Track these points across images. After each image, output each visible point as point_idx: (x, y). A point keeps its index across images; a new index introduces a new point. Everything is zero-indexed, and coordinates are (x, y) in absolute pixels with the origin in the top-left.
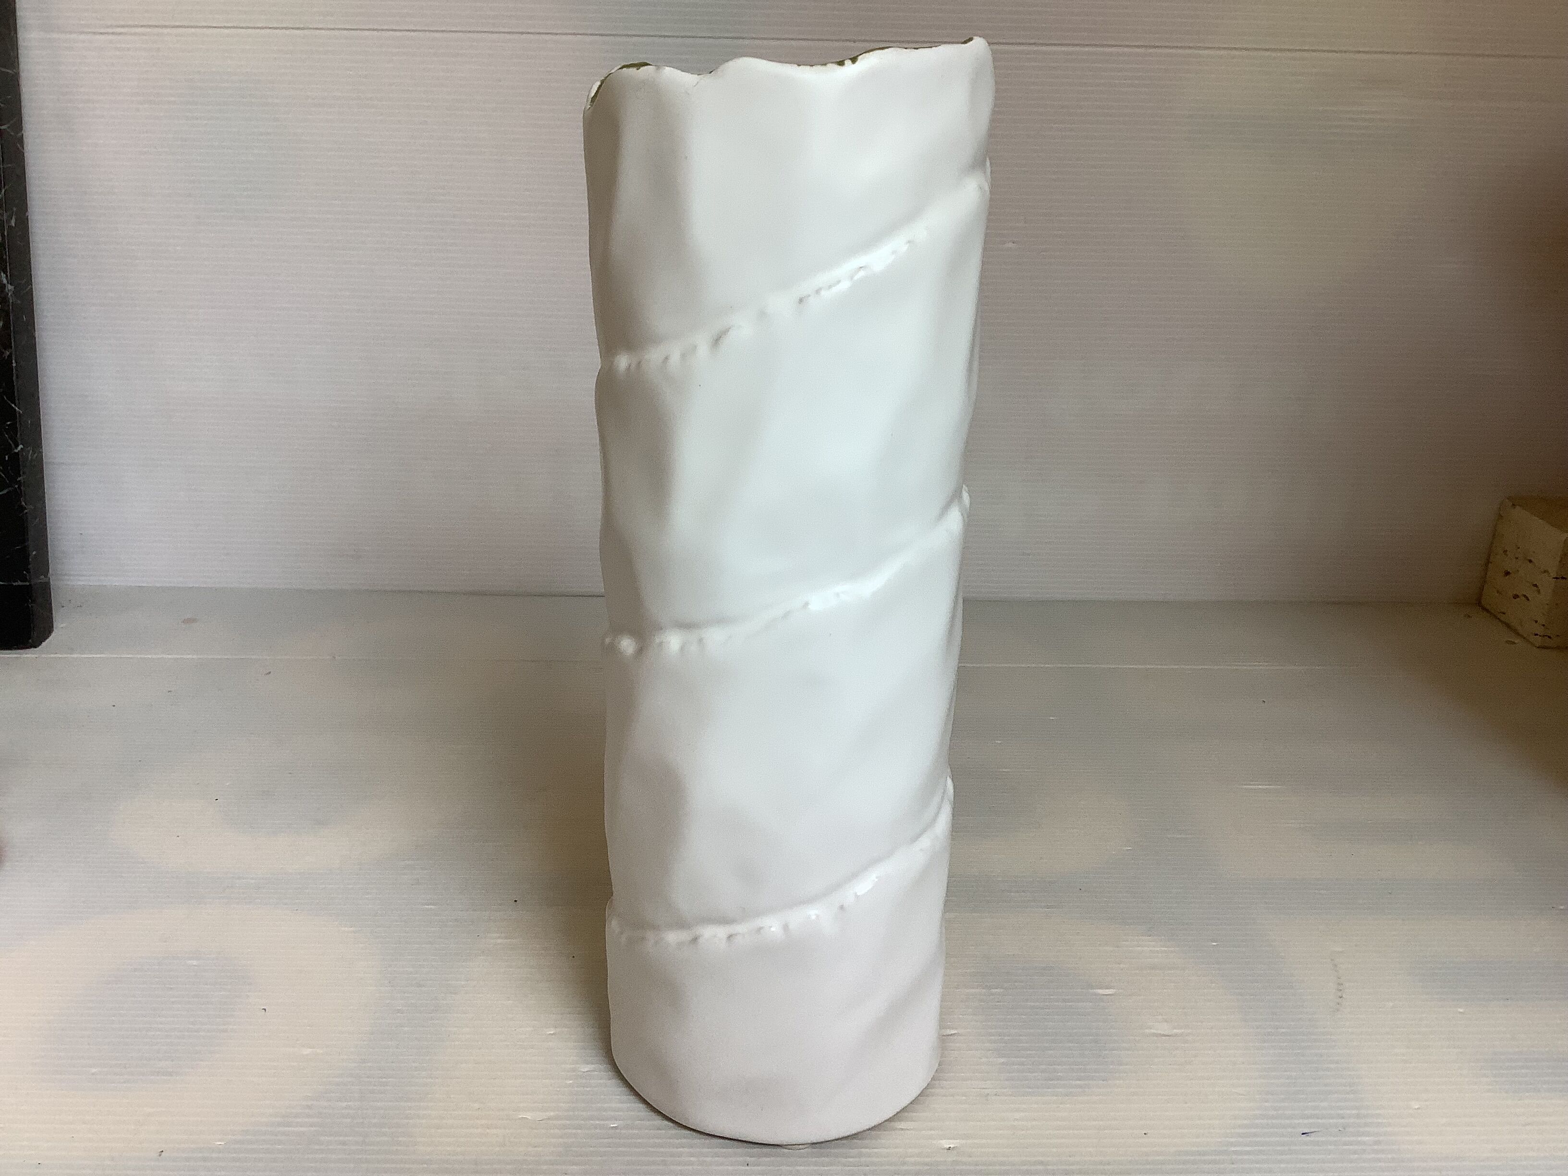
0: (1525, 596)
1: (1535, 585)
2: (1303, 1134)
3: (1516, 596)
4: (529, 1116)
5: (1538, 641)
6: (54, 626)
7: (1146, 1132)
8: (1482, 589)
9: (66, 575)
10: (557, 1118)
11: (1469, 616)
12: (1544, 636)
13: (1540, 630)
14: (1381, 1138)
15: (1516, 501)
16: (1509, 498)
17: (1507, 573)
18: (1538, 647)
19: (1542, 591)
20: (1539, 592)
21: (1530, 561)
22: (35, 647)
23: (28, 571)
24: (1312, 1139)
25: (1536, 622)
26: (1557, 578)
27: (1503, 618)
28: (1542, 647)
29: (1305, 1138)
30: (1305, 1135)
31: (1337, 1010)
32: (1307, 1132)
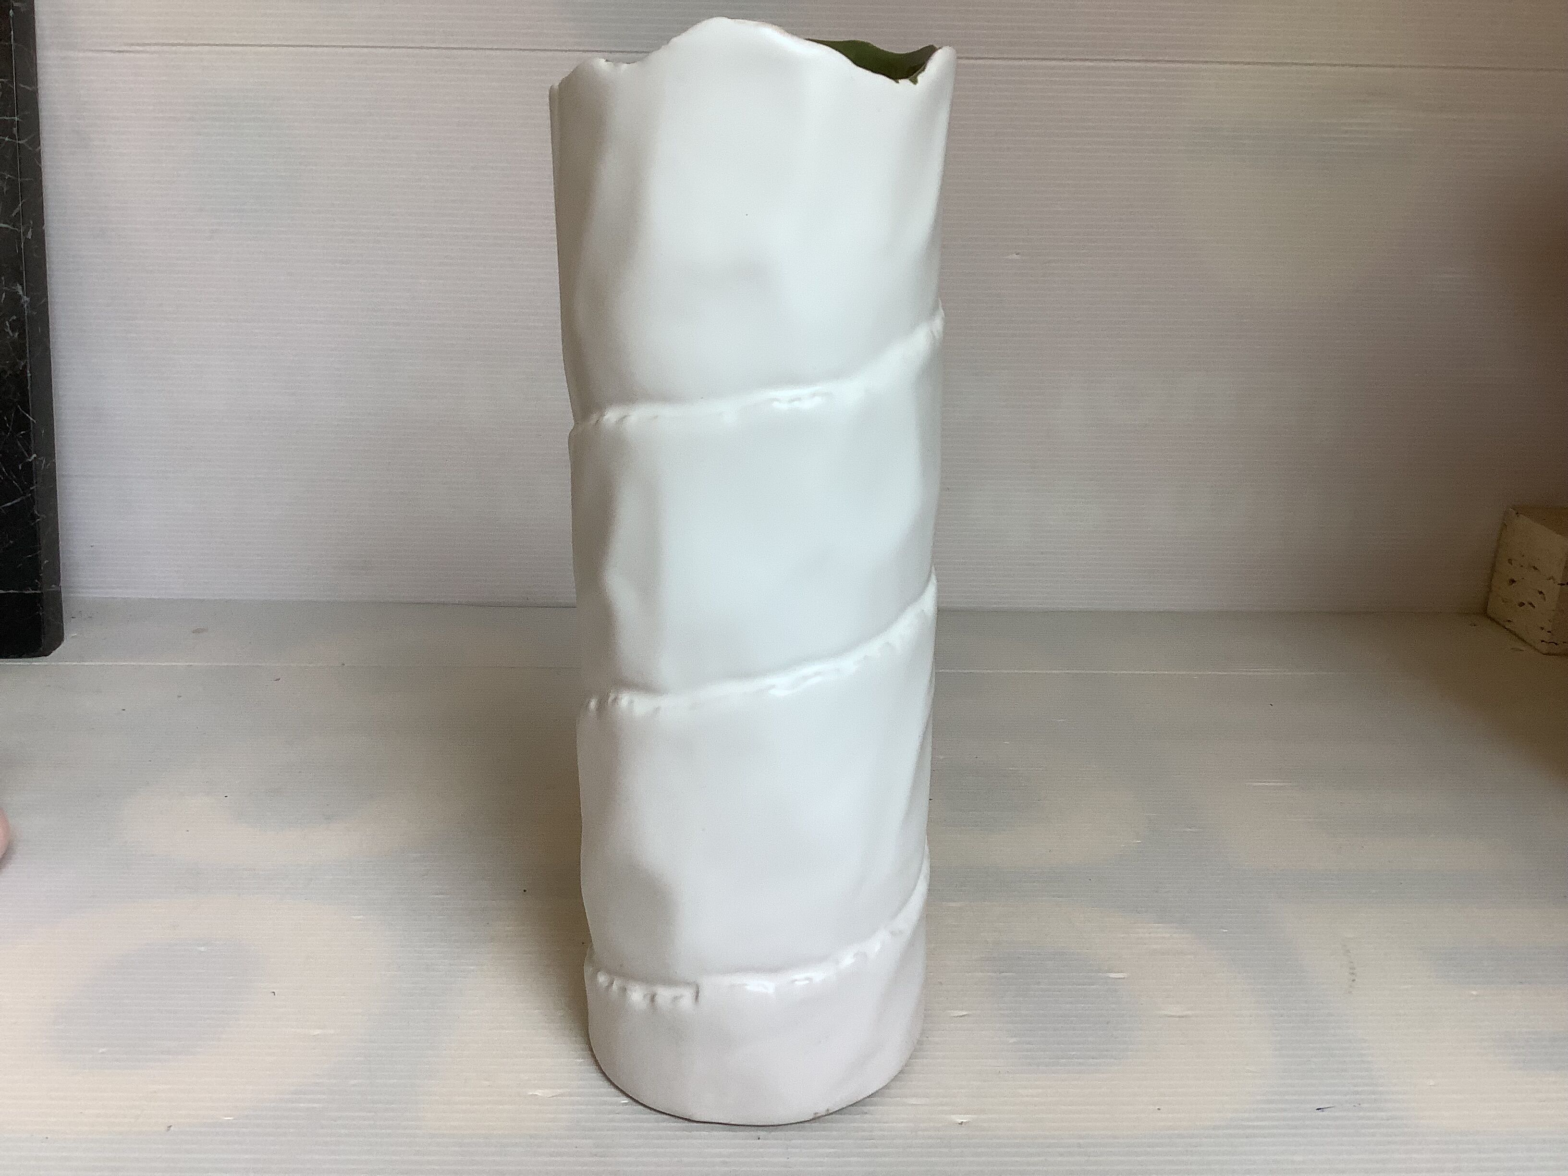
0: (1531, 604)
1: (1541, 593)
2: (1318, 1109)
3: (1522, 604)
4: (539, 1093)
5: (1544, 648)
6: (65, 635)
7: (1159, 1108)
8: (1487, 598)
10: (566, 1094)
11: (1474, 626)
12: (1550, 642)
13: (1547, 637)
14: (1396, 1114)
15: (1520, 510)
16: (1513, 507)
17: (1513, 581)
18: (1544, 654)
19: (1547, 598)
20: (1545, 599)
21: (1535, 568)
22: (46, 656)
23: (39, 578)
24: (1328, 1114)
25: (1542, 629)
26: (1562, 584)
27: (1508, 625)
28: (1549, 654)
29: (1320, 1113)
30: (1320, 1110)
31: (1350, 992)
32: (1321, 1107)
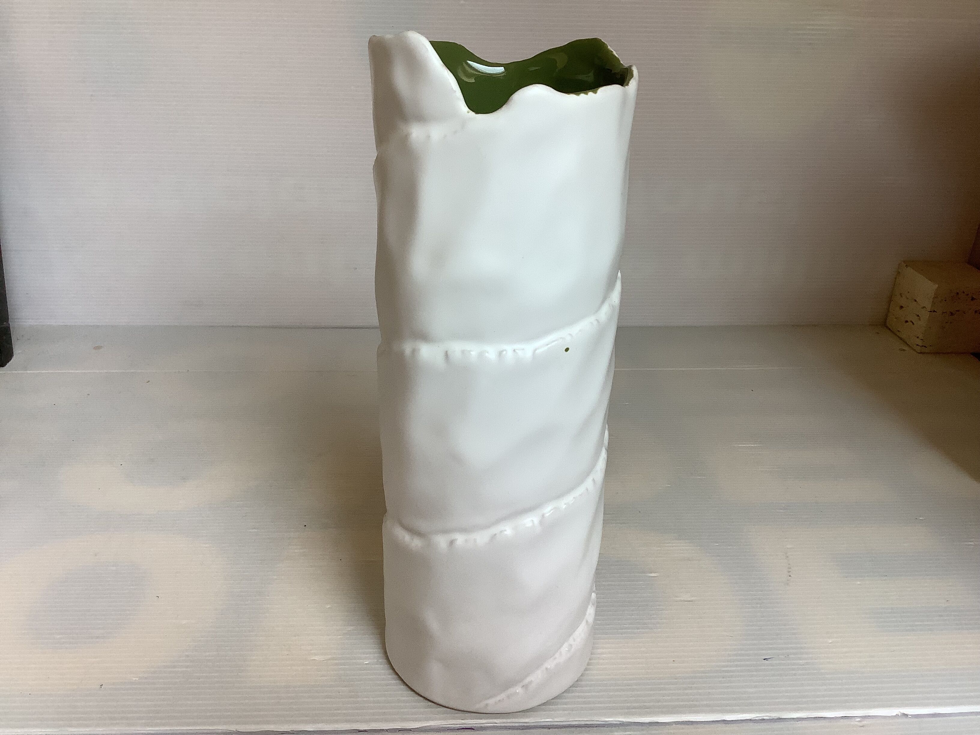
0: (912, 322)
1: (918, 316)
2: (764, 659)
3: (907, 322)
4: (316, 658)
5: (918, 349)
6: (14, 353)
7: (674, 660)
8: (887, 315)
9: (17, 319)
10: (333, 659)
11: (878, 333)
12: (922, 346)
13: (920, 343)
14: (809, 661)
15: (910, 263)
16: (904, 262)
17: (902, 307)
18: (919, 353)
19: (921, 319)
20: (920, 320)
21: (915, 301)
22: (3, 367)
24: (770, 662)
25: (918, 337)
26: (930, 312)
27: (898, 333)
28: (921, 353)
29: (766, 662)
30: (766, 660)
31: (788, 584)
32: (767, 658)
